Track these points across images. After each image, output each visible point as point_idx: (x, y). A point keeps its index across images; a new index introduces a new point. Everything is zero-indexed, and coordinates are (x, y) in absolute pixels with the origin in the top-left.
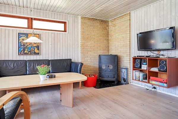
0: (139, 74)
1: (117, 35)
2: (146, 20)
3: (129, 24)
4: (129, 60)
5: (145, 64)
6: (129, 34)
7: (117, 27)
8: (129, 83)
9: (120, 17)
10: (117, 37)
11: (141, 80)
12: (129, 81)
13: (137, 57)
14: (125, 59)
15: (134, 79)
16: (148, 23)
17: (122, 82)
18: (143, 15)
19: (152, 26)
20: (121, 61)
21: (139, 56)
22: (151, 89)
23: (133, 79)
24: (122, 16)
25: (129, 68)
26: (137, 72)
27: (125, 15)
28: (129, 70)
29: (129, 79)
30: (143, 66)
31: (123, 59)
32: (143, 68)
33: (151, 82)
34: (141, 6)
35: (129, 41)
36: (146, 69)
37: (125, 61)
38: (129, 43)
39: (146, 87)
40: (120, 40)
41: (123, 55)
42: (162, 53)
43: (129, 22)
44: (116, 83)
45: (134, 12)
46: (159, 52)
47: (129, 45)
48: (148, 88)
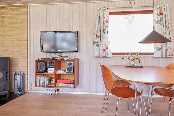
0: (44, 79)
1: (6, 29)
2: (48, 19)
3: (27, 19)
4: (26, 63)
5: (51, 66)
6: (26, 32)
7: (6, 19)
8: (26, 92)
9: (12, 6)
10: (6, 32)
11: (45, 85)
12: (26, 89)
13: (41, 60)
14: (20, 63)
15: (38, 86)
16: (51, 23)
17: (16, 93)
18: (45, 13)
19: (55, 27)
20: (14, 65)
21: (44, 59)
22: (54, 92)
23: (36, 86)
24: (16, 6)
25: (26, 74)
26: (41, 77)
27: (21, 6)
28: (26, 76)
29: (26, 87)
30: (49, 69)
31: (17, 63)
32: (49, 72)
33: (58, 85)
34: (44, 2)
35: (26, 39)
36: (53, 72)
37: (20, 65)
38: (26, 42)
39: (49, 92)
40: (11, 37)
41: (17, 57)
42: (64, 54)
43: (27, 16)
44: (7, 97)
45: (33, 6)
46: (61, 54)
47: (26, 45)
48: (51, 92)
